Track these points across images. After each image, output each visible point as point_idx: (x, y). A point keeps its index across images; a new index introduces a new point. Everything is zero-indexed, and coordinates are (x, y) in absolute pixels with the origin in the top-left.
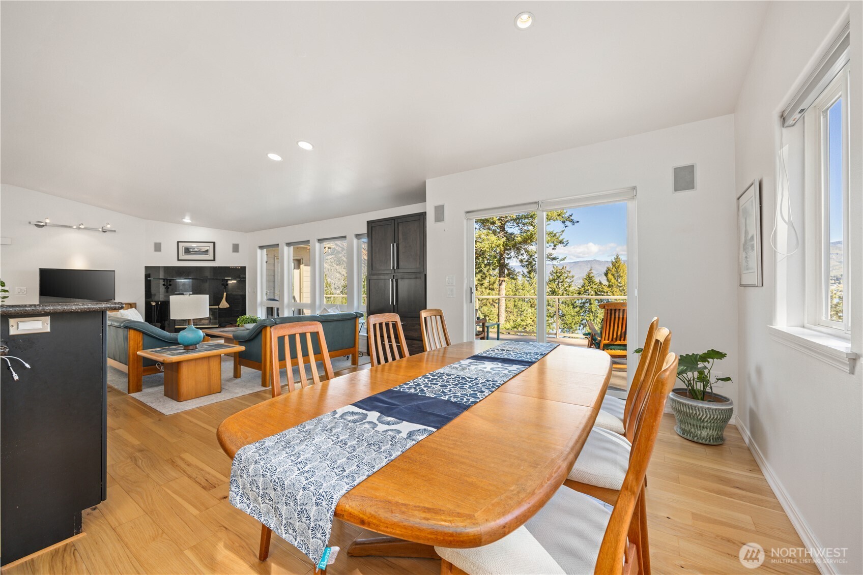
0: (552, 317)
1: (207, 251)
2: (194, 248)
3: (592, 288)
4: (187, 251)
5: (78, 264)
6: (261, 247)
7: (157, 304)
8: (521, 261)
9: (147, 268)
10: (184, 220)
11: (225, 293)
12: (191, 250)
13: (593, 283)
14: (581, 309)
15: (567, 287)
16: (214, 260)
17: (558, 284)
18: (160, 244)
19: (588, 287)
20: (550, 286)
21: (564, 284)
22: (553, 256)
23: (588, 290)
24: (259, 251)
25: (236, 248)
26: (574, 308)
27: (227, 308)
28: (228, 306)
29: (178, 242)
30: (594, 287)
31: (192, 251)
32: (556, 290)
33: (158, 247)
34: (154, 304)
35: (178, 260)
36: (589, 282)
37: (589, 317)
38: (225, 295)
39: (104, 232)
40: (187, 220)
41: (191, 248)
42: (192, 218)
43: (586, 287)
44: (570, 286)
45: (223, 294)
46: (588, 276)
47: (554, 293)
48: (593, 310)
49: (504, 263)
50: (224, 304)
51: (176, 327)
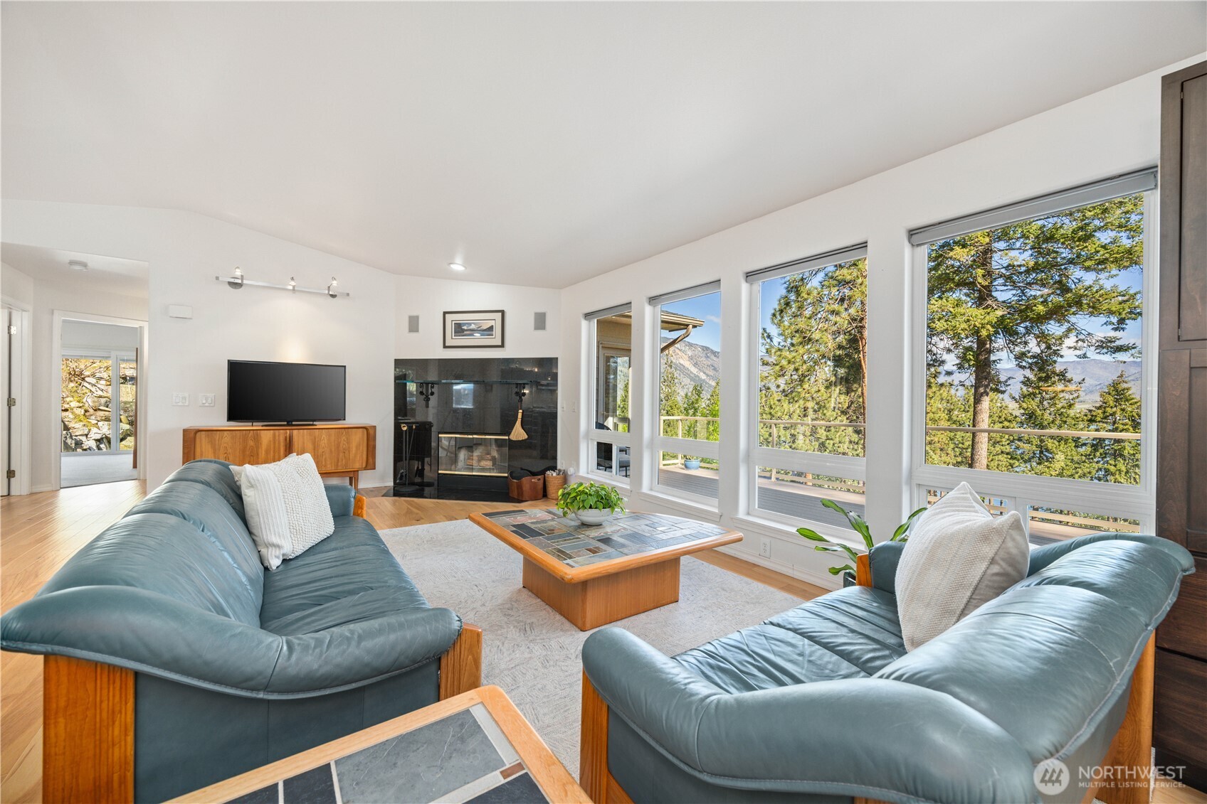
0: (1025, 462)
1: (491, 328)
2: (470, 324)
3: (1123, 410)
4: (459, 329)
5: (293, 352)
6: (588, 316)
7: (410, 428)
8: (1021, 356)
9: (398, 363)
10: (452, 266)
11: (521, 411)
12: (465, 328)
13: (1127, 400)
14: (1096, 450)
15: (1063, 407)
16: (502, 346)
17: (1041, 402)
18: (417, 317)
19: (1114, 409)
20: (1025, 405)
21: (1057, 402)
22: (1118, 343)
23: (1113, 414)
24: (584, 323)
25: (540, 321)
26: (1076, 447)
27: (523, 440)
28: (526, 437)
29: (445, 313)
30: (1130, 409)
31: (467, 330)
32: (1039, 412)
33: (414, 324)
34: (405, 429)
35: (445, 347)
36: (1117, 400)
37: (1115, 466)
38: (520, 416)
39: (333, 296)
40: (458, 267)
41: (465, 324)
42: (466, 263)
43: (1109, 410)
44: (1070, 406)
45: (518, 413)
46: (1115, 385)
47: (1031, 417)
48: (1126, 453)
49: (987, 359)
50: (518, 433)
51: (440, 472)
